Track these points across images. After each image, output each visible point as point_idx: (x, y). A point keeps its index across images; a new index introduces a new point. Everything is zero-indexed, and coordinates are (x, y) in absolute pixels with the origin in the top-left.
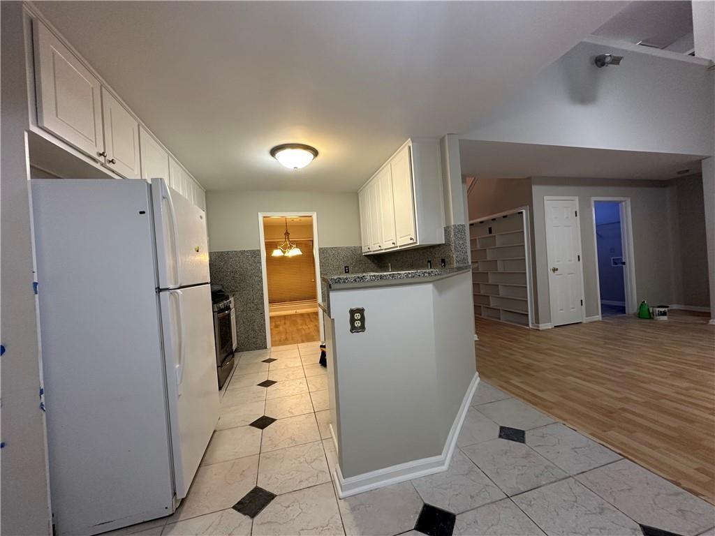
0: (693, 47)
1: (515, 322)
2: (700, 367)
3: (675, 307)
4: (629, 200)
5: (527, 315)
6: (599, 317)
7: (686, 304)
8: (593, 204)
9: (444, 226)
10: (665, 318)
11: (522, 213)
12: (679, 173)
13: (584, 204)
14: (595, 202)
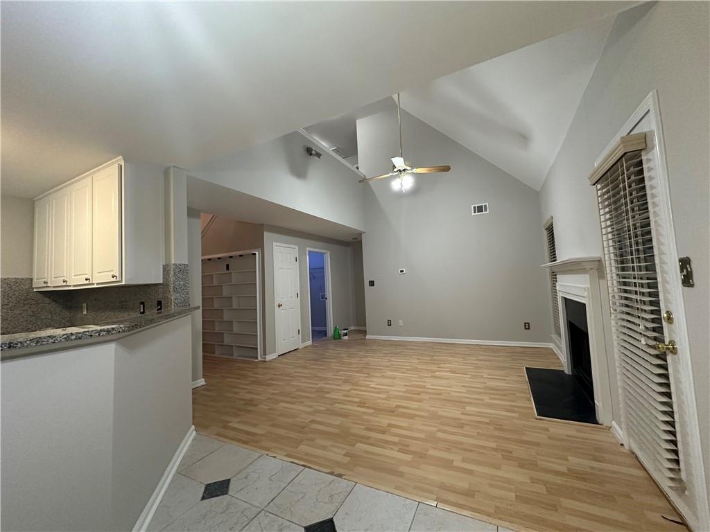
0: (357, 163)
1: (245, 357)
2: (358, 372)
3: (352, 328)
4: (329, 254)
5: (257, 348)
6: (310, 342)
7: (357, 325)
8: (307, 252)
9: (162, 263)
10: (346, 337)
11: (255, 254)
12: (353, 239)
13: (301, 253)
14: (309, 251)
